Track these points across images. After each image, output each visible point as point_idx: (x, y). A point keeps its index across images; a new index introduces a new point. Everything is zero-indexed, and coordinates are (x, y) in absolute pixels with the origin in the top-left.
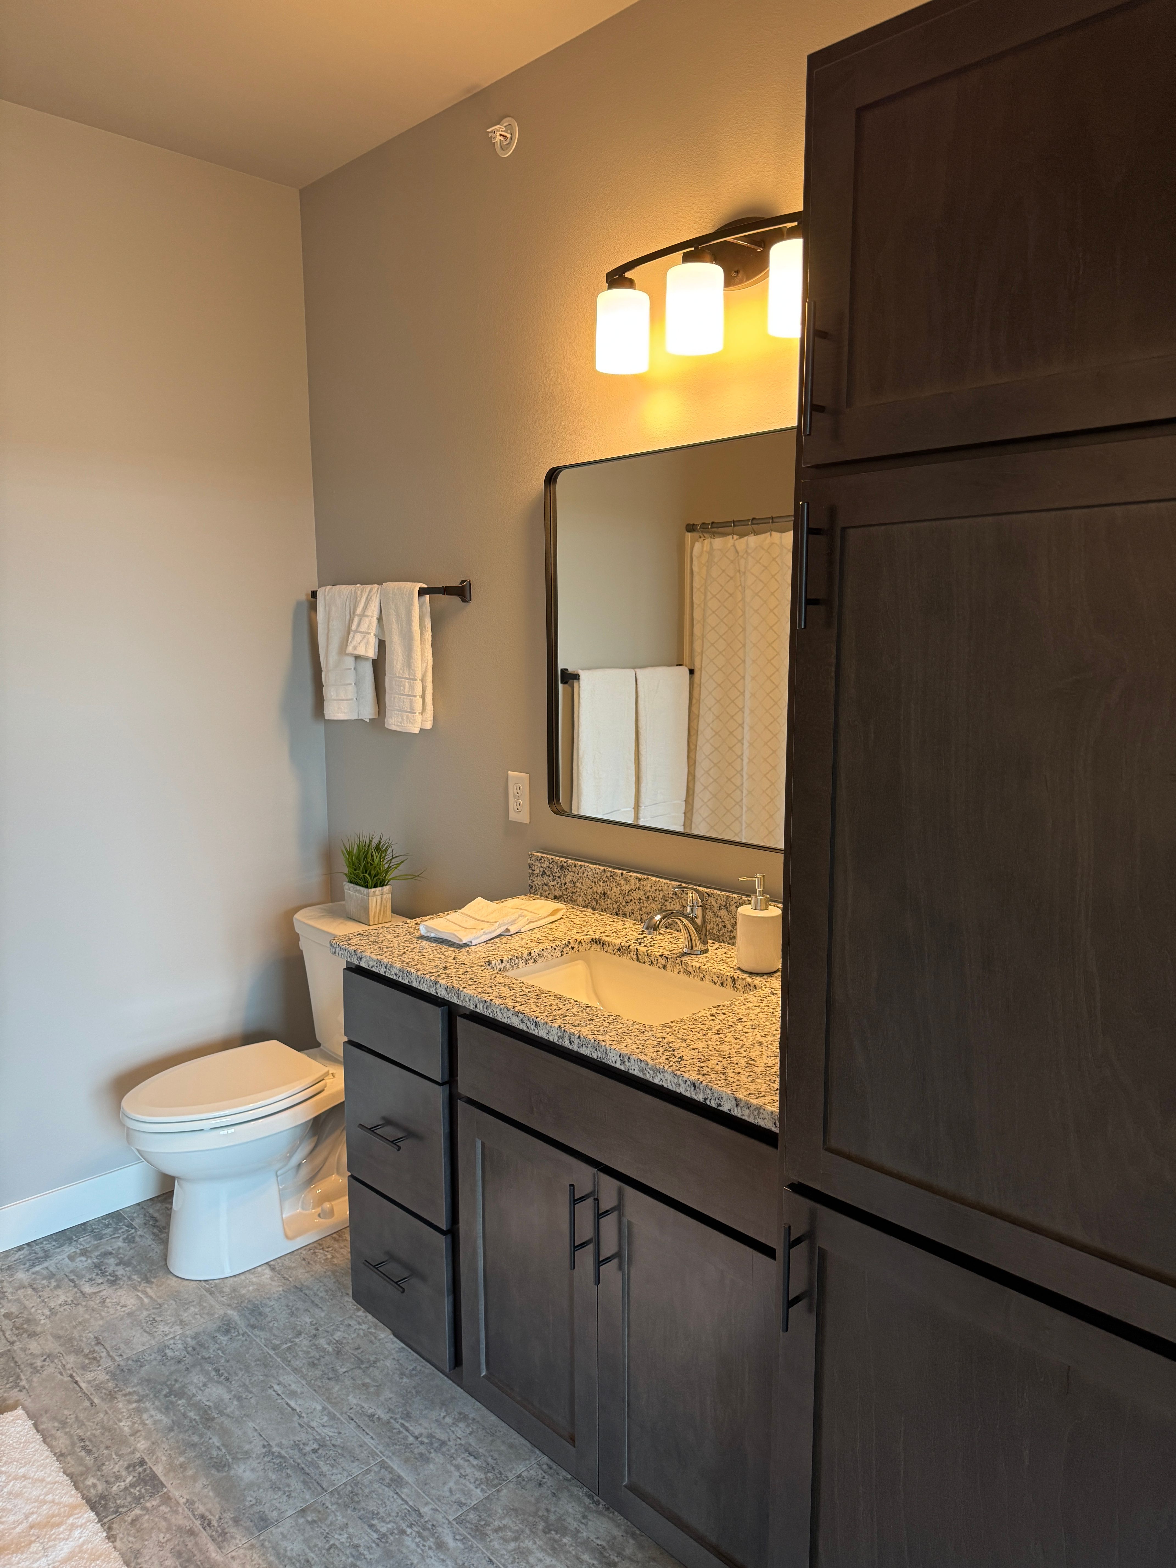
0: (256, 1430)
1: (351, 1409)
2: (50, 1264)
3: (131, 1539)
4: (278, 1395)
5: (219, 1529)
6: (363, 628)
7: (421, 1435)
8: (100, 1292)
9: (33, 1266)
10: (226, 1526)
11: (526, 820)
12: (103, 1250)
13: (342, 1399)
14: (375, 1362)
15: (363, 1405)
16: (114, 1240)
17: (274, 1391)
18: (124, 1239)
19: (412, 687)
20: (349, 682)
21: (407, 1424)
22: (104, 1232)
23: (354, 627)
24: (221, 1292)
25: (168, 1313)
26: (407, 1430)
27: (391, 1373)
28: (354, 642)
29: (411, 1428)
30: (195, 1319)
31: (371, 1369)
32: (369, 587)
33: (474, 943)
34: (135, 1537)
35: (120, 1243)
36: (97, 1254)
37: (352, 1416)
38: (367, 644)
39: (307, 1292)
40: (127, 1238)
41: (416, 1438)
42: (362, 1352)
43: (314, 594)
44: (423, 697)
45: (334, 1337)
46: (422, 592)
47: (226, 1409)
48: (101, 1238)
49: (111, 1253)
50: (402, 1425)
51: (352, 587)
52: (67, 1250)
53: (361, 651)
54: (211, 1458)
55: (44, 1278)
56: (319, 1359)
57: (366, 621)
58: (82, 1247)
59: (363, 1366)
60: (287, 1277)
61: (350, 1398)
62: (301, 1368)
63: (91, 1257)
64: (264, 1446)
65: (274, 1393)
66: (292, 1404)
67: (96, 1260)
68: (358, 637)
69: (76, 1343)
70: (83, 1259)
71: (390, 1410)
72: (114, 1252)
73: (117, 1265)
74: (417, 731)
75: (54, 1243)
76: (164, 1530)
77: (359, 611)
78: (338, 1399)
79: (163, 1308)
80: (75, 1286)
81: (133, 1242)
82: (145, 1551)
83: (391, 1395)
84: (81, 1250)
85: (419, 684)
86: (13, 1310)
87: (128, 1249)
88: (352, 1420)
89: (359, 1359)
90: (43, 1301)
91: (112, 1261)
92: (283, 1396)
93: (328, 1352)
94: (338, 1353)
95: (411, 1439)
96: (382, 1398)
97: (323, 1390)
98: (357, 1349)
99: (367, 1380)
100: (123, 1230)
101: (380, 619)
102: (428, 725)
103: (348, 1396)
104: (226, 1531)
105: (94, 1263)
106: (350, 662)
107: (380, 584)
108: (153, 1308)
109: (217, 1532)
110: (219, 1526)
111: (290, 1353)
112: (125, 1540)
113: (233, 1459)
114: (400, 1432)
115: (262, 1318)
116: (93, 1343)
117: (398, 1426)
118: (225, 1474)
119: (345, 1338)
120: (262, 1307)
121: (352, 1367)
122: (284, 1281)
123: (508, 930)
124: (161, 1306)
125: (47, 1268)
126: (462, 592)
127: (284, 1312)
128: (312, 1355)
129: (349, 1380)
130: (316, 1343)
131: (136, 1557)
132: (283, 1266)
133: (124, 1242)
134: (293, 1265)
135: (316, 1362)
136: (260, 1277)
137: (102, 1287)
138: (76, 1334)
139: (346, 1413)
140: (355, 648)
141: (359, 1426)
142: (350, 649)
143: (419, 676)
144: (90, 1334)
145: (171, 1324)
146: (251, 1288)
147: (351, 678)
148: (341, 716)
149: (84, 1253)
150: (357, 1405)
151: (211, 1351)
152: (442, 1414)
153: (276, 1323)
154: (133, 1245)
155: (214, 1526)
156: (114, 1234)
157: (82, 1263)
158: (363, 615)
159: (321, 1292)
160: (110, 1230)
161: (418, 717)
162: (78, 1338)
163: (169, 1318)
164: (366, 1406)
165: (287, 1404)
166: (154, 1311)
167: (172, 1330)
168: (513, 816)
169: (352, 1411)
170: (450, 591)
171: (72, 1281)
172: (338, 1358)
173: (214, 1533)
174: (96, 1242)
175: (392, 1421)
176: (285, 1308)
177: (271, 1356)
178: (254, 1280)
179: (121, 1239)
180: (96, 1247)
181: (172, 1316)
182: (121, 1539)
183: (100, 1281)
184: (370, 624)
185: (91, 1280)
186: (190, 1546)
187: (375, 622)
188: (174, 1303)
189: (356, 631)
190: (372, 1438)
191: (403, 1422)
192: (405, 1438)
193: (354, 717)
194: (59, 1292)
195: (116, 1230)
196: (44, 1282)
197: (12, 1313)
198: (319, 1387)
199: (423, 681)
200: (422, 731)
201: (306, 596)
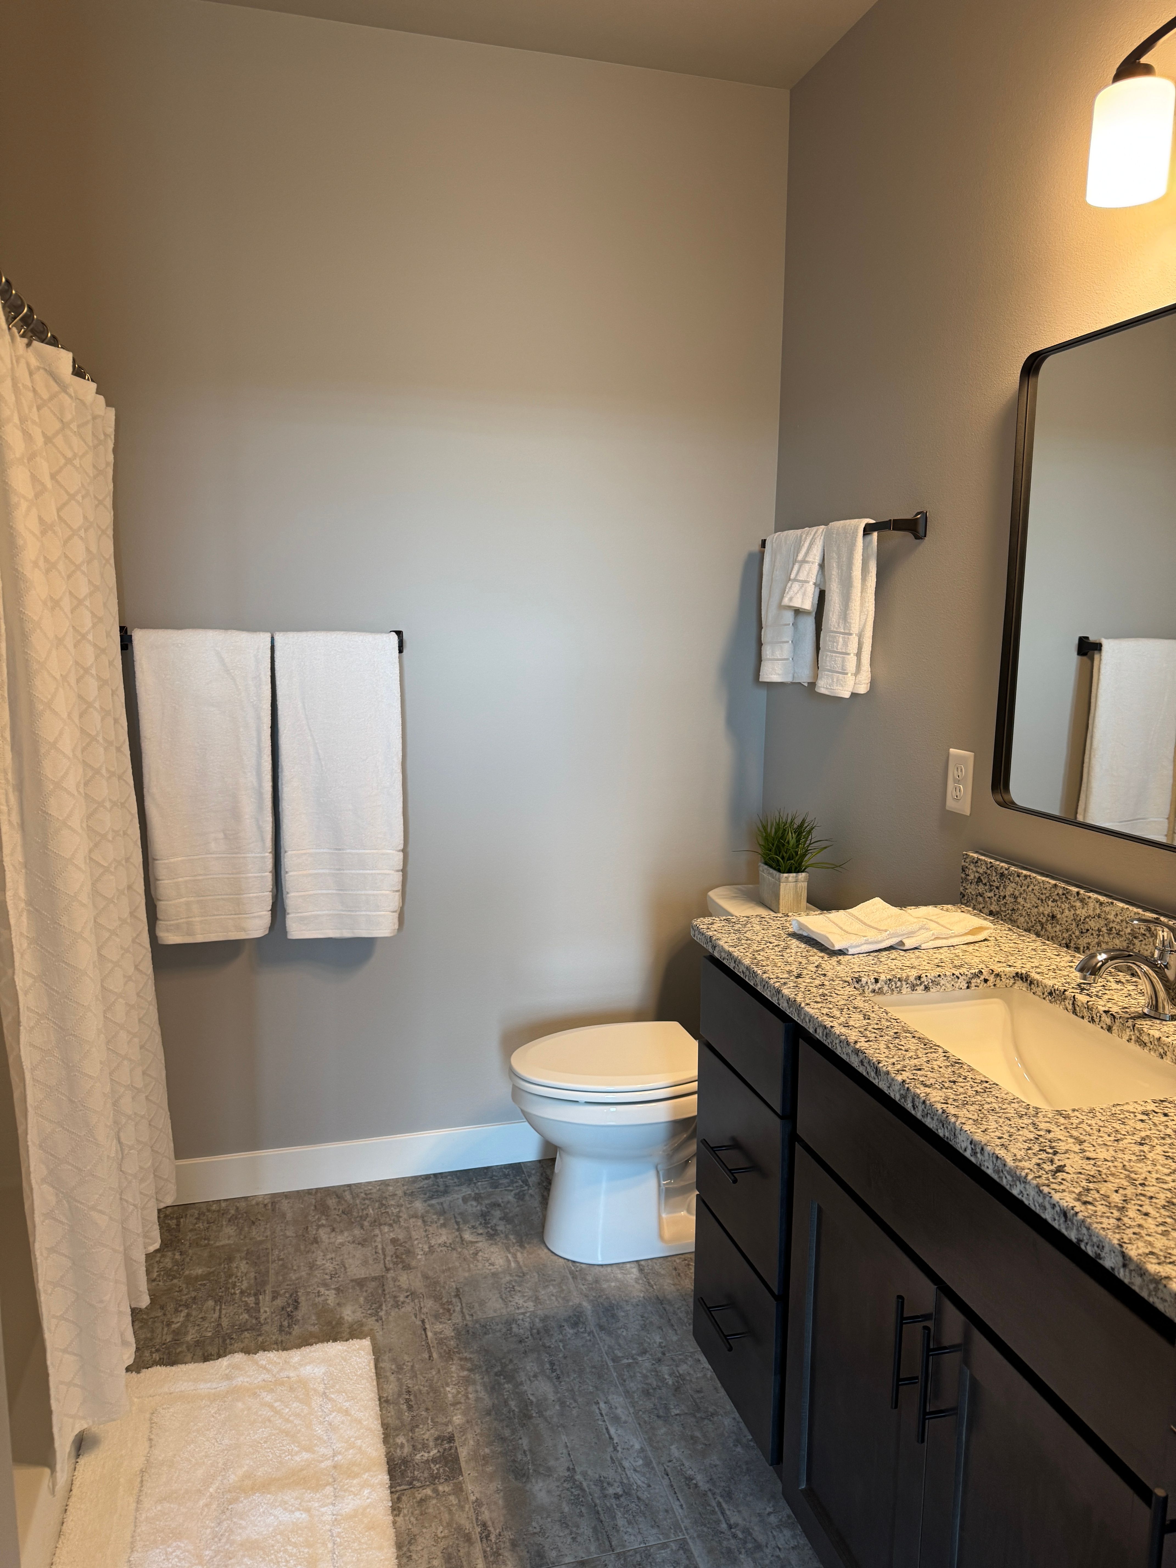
0: (567, 1447)
1: (670, 1461)
2: (446, 1200)
3: (412, 1519)
4: (601, 1414)
5: (494, 1546)
6: (801, 577)
7: (737, 1525)
8: (477, 1242)
9: (431, 1198)
10: (503, 1546)
11: (967, 812)
12: (493, 1200)
13: (664, 1446)
14: (712, 1415)
15: (685, 1462)
16: (506, 1192)
17: (599, 1408)
18: (515, 1194)
19: (846, 644)
20: (785, 639)
21: (725, 1506)
22: (501, 1182)
23: (792, 576)
24: (585, 1279)
25: (528, 1285)
26: (723, 1513)
27: (726, 1435)
28: (791, 593)
29: (728, 1512)
30: (550, 1300)
31: (706, 1421)
32: (815, 529)
33: (851, 951)
34: (417, 1519)
35: (510, 1197)
36: (487, 1202)
37: (668, 1469)
38: (804, 594)
39: (668, 1307)
40: (519, 1193)
41: (730, 1527)
42: (703, 1397)
43: (764, 543)
44: (859, 655)
45: (679, 1369)
46: (868, 530)
47: (546, 1410)
48: (496, 1187)
49: (499, 1205)
50: (719, 1504)
51: (799, 532)
52: (464, 1190)
53: (797, 603)
54: (514, 1461)
55: (436, 1213)
56: (654, 1389)
57: (806, 567)
58: (477, 1191)
59: (698, 1415)
60: (652, 1283)
61: (673, 1447)
62: (634, 1392)
63: (481, 1204)
64: (568, 1469)
65: (597, 1411)
66: (612, 1431)
67: (484, 1209)
68: (796, 586)
69: (438, 1289)
70: (474, 1203)
71: (711, 1480)
72: (502, 1205)
73: (500, 1219)
74: (847, 695)
75: (456, 1180)
76: (445, 1524)
77: (800, 557)
78: (661, 1445)
79: (525, 1277)
80: (458, 1230)
81: (522, 1200)
82: (420, 1540)
83: (718, 1462)
84: (476, 1194)
85: (854, 639)
86: (400, 1237)
87: (515, 1206)
88: (668, 1475)
89: (696, 1404)
90: (427, 1236)
91: (497, 1213)
92: (606, 1418)
93: (667, 1384)
94: (677, 1389)
95: (724, 1526)
96: (707, 1462)
97: (649, 1427)
98: (698, 1392)
99: (698, 1434)
100: (517, 1184)
101: (822, 566)
102: (863, 689)
103: (672, 1445)
104: (500, 1551)
105: (482, 1211)
106: (789, 616)
107: (826, 524)
108: (517, 1276)
109: (492, 1549)
110: (496, 1543)
111: (628, 1371)
112: (407, 1518)
113: (535, 1471)
114: (713, 1512)
115: (613, 1321)
116: (453, 1294)
117: (714, 1504)
118: (520, 1485)
119: (689, 1374)
120: (618, 1309)
121: (686, 1411)
122: (648, 1287)
123: (902, 943)
124: (524, 1275)
125: (442, 1204)
126: (916, 526)
127: (637, 1322)
128: (649, 1381)
129: (678, 1427)
130: (659, 1369)
131: (410, 1543)
132: (652, 1269)
133: (514, 1197)
134: (663, 1272)
135: (651, 1391)
136: (626, 1274)
137: (480, 1238)
138: (442, 1280)
139: (663, 1464)
140: (791, 599)
141: (672, 1486)
142: (786, 601)
143: (855, 629)
144: (453, 1284)
145: (526, 1298)
146: (613, 1284)
147: (788, 634)
148: (775, 678)
149: (477, 1198)
150: (678, 1460)
151: (553, 1341)
152: (769, 1510)
153: (625, 1331)
154: (521, 1203)
155: (491, 1541)
156: (509, 1186)
157: (473, 1207)
158: (804, 561)
159: (681, 1312)
160: (507, 1181)
161: (850, 680)
162: (442, 1284)
163: (527, 1290)
164: (687, 1464)
165: (607, 1429)
166: (516, 1278)
167: (525, 1305)
168: (951, 804)
169: (670, 1464)
170: (901, 525)
171: (457, 1223)
172: (674, 1395)
173: (488, 1549)
174: (491, 1190)
175: (710, 1494)
176: (639, 1318)
177: (608, 1368)
178: (620, 1276)
179: (514, 1192)
180: (489, 1195)
181: (530, 1289)
182: (405, 1516)
183: (481, 1231)
184: (810, 572)
185: (473, 1227)
186: (461, 1554)
187: (815, 568)
188: (537, 1276)
189: (795, 580)
190: (681, 1506)
191: (721, 1500)
192: (718, 1522)
193: (788, 679)
194: (444, 1231)
195: (512, 1182)
196: (435, 1217)
197: (398, 1240)
198: (645, 1422)
199: (860, 636)
200: (854, 695)
201: (756, 547)
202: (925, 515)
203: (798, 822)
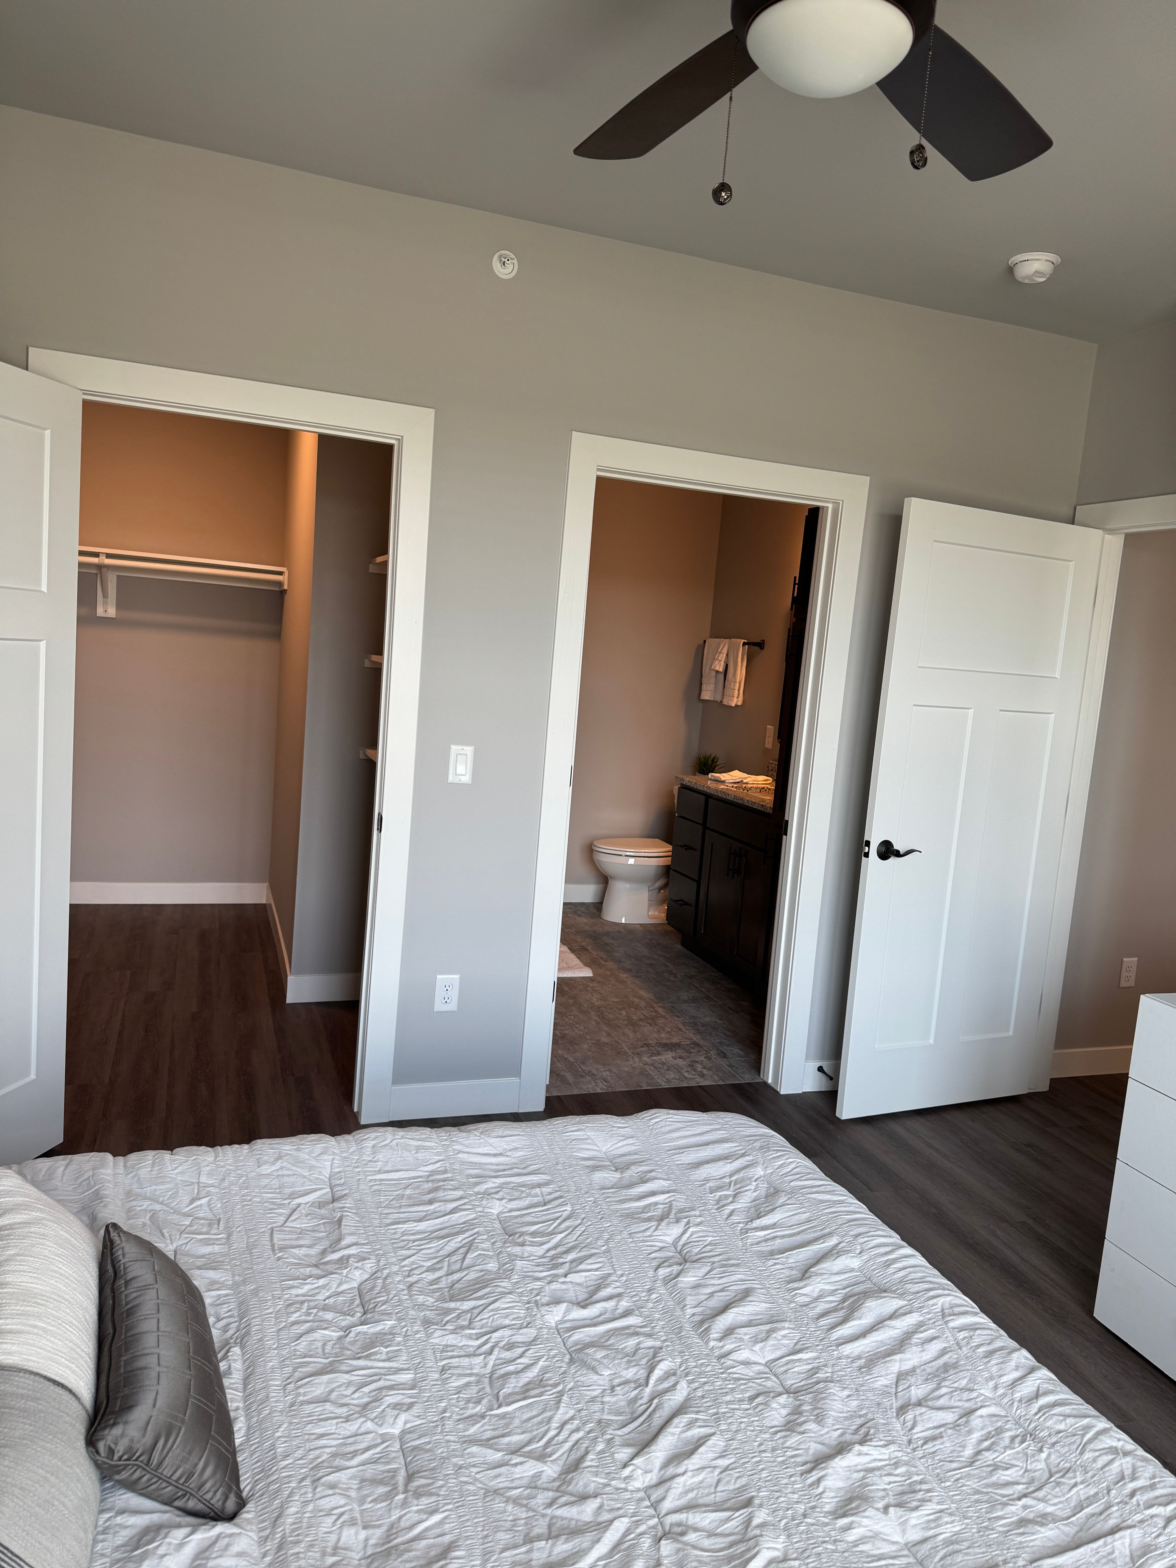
6: (719, 659)
11: (771, 748)
19: (734, 686)
20: (712, 683)
24: (618, 926)
28: (715, 664)
30: (610, 928)
32: (725, 640)
38: (720, 665)
43: (705, 642)
44: (739, 690)
46: (744, 644)
51: (719, 640)
53: (717, 669)
57: (721, 655)
68: (717, 662)
74: (734, 705)
77: (719, 650)
85: (738, 684)
101: (727, 655)
102: (740, 703)
106: (714, 673)
107: (730, 639)
120: (632, 930)
122: (645, 928)
123: (743, 781)
126: (761, 645)
140: (715, 667)
142: (713, 667)
143: (738, 681)
145: (599, 927)
146: (630, 927)
147: (713, 680)
148: (707, 698)
151: (612, 935)
158: (721, 653)
161: (735, 699)
168: (767, 746)
170: (755, 644)
178: (632, 925)
184: (723, 657)
187: (725, 655)
189: (717, 659)
193: (712, 699)
199: (740, 683)
200: (736, 705)
201: (702, 642)
202: (763, 641)
203: (713, 756)
